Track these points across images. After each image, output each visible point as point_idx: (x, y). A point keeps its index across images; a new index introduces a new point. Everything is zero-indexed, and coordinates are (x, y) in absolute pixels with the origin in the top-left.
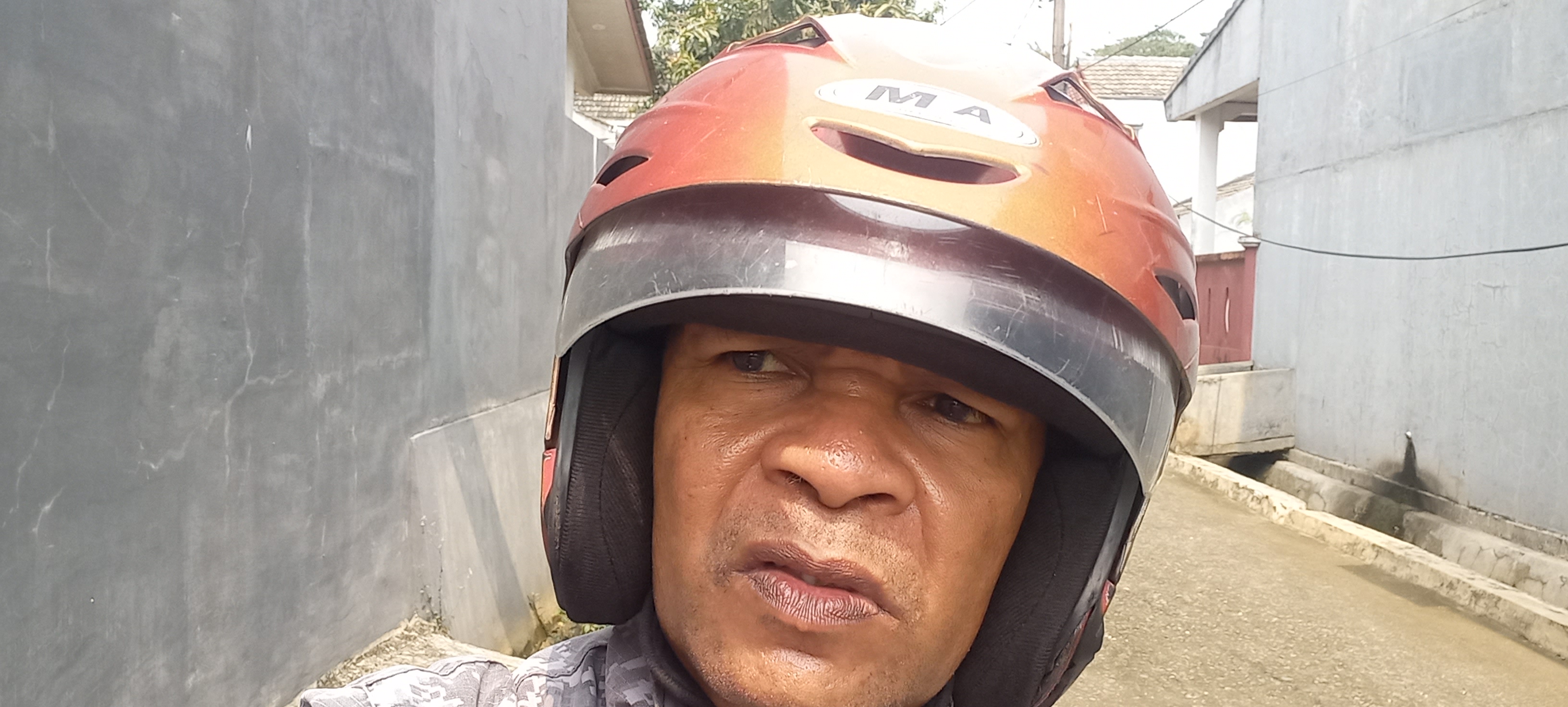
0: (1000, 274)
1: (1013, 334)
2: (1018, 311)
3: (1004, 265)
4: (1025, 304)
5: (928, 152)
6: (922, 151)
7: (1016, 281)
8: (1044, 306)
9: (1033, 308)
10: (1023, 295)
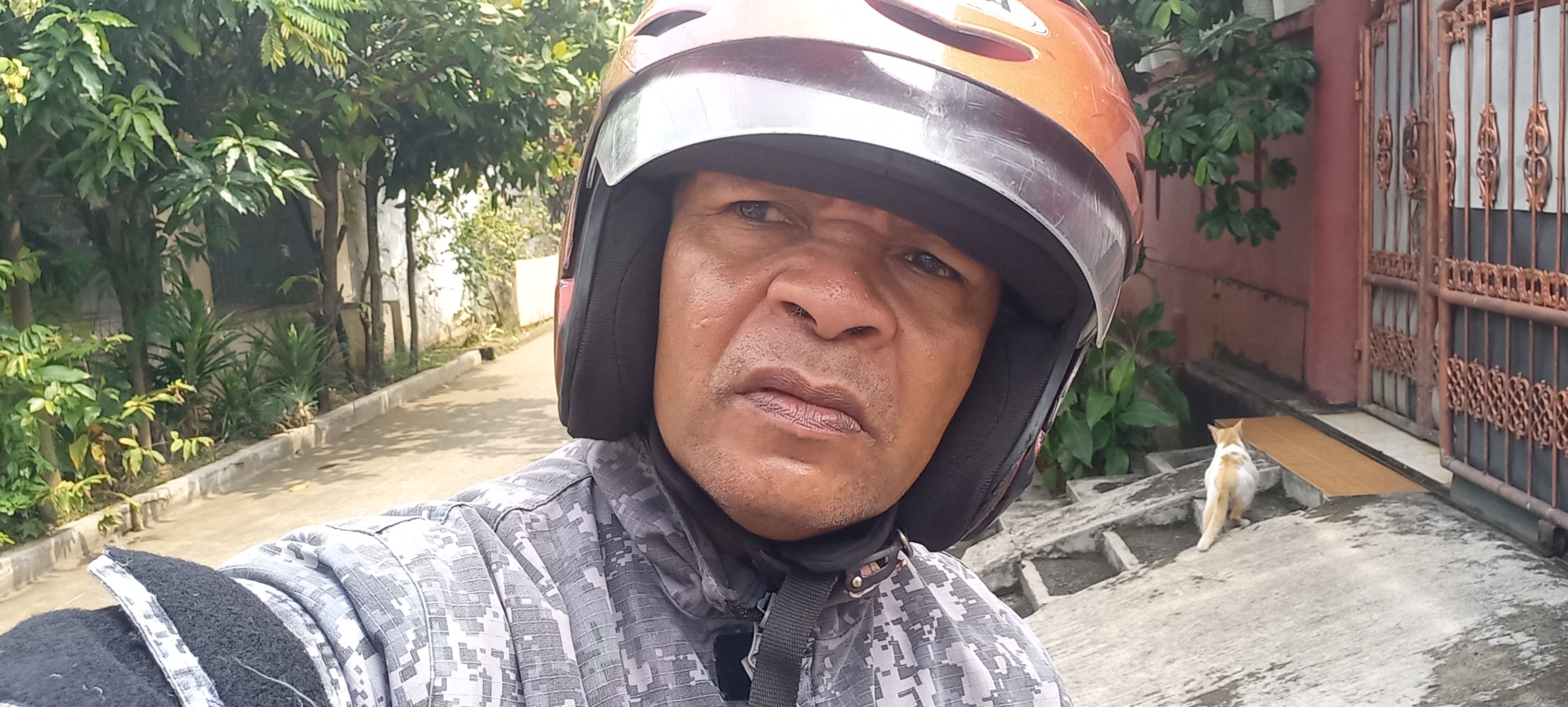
0: (1014, 138)
1: (1024, 189)
2: (1028, 170)
3: (1018, 131)
4: (1033, 165)
5: (962, 29)
6: (958, 27)
7: (1026, 146)
8: (1047, 169)
9: (1038, 170)
10: (1033, 159)
